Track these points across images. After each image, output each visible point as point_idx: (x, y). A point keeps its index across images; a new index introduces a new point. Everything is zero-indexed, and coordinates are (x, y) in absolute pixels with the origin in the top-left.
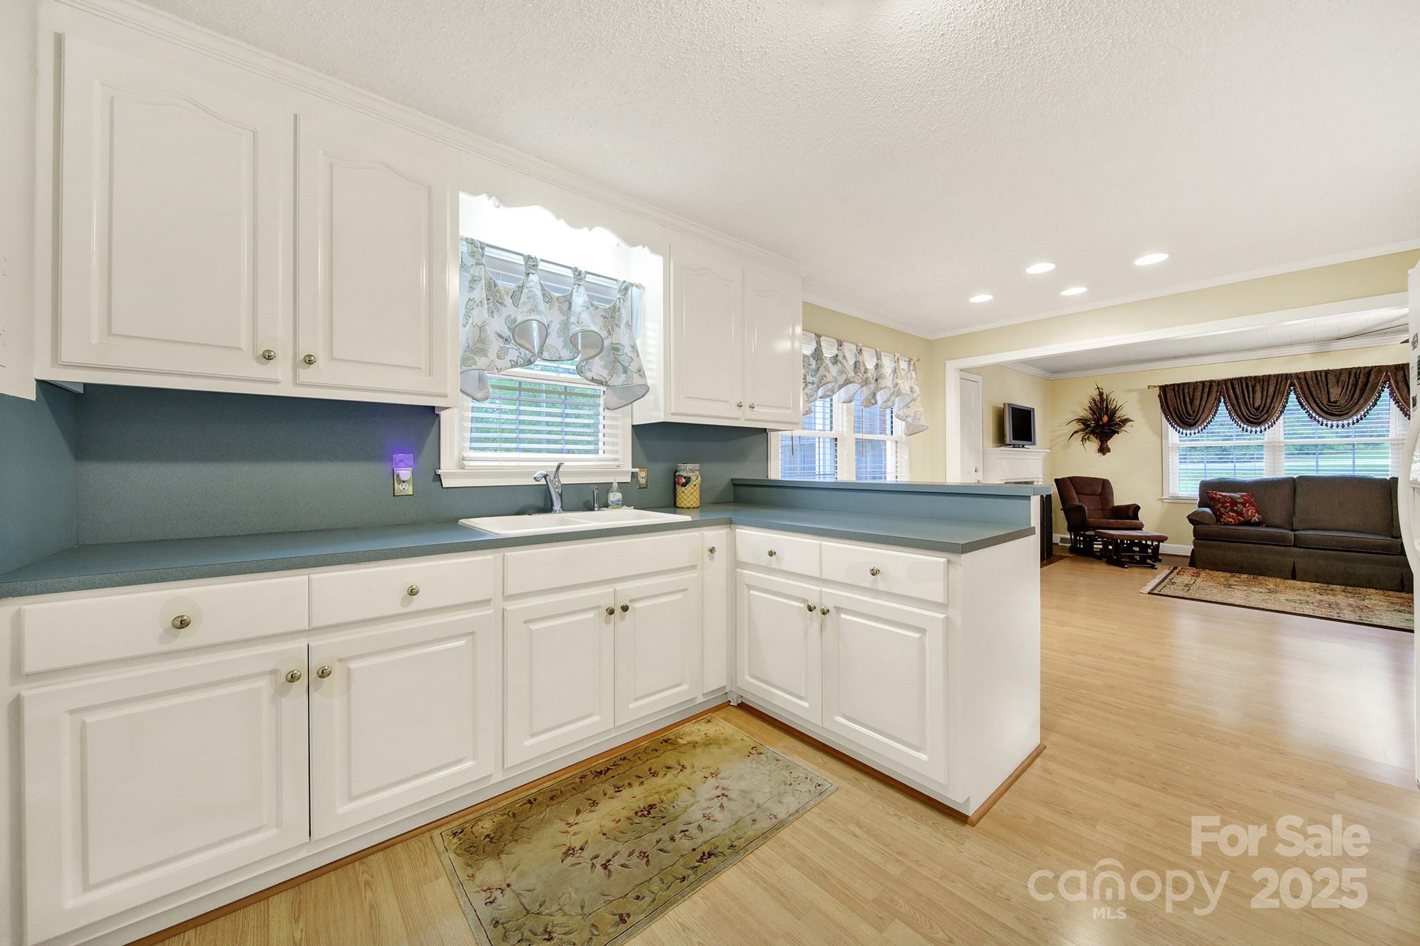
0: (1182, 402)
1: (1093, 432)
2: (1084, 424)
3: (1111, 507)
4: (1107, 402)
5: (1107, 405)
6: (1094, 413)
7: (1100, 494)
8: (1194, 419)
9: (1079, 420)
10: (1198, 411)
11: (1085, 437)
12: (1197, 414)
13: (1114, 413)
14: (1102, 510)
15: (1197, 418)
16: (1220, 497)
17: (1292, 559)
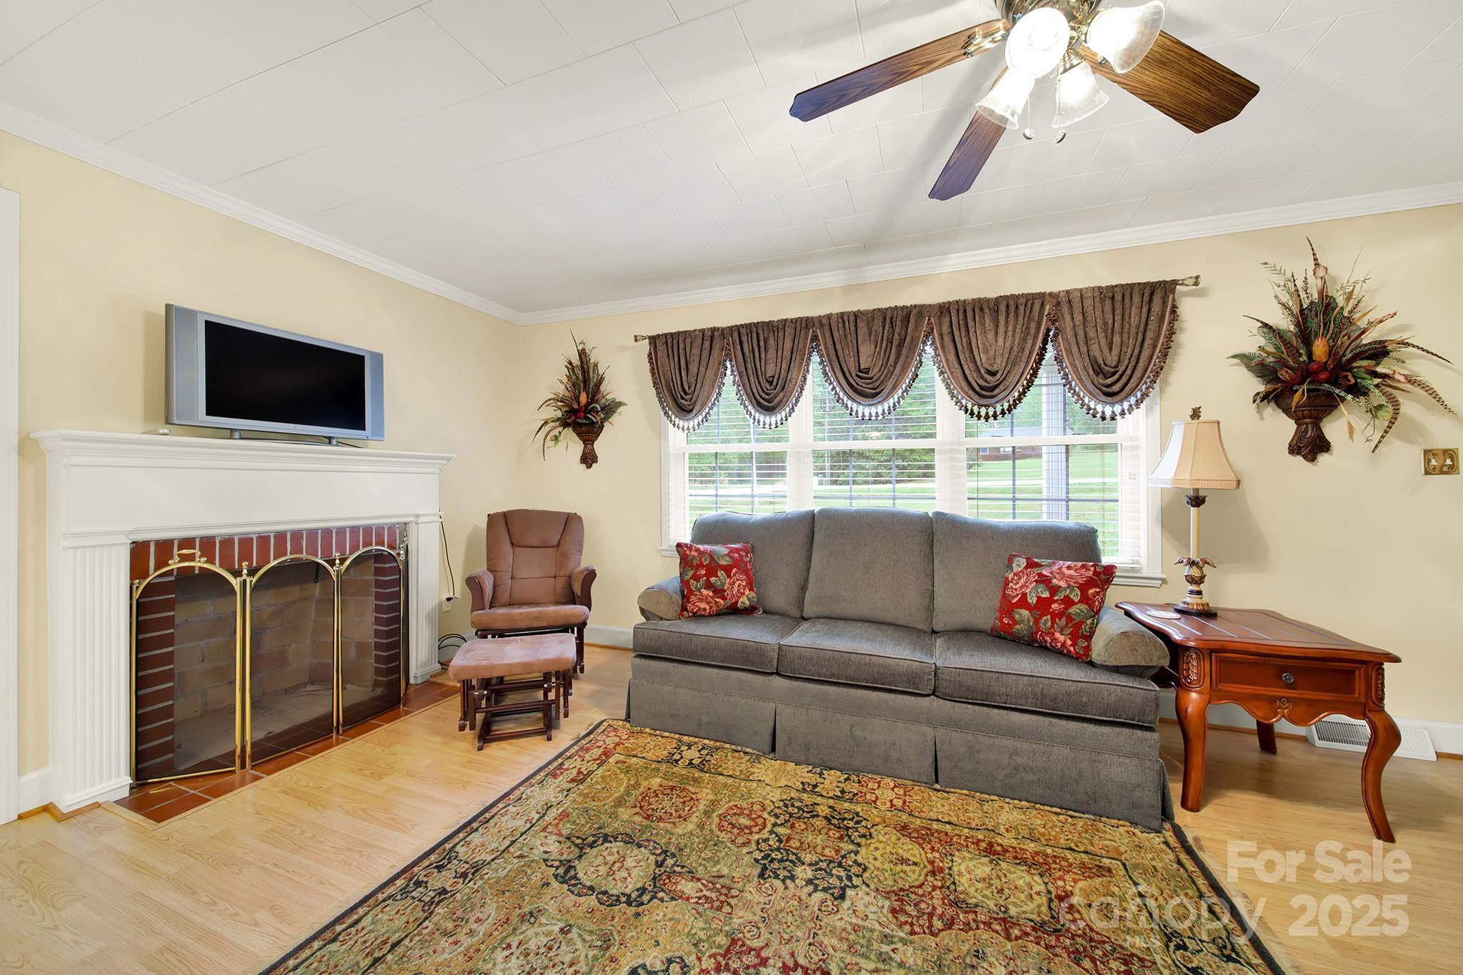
0: (676, 367)
2: (560, 407)
3: (569, 572)
4: (589, 368)
5: (589, 373)
6: (572, 388)
7: (557, 545)
8: (692, 401)
10: (696, 386)
12: (695, 392)
14: (555, 578)
15: (696, 400)
16: (696, 554)
17: (772, 705)
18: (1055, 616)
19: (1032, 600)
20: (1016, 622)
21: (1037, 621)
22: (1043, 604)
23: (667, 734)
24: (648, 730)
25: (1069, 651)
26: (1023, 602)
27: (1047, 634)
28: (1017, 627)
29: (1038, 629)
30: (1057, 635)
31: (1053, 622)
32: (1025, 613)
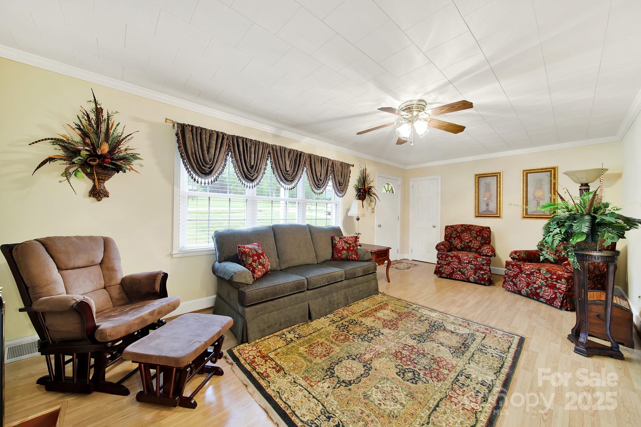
0: (199, 147)
1: (84, 165)
2: (65, 148)
3: (119, 281)
4: (108, 125)
5: (108, 130)
6: (85, 135)
7: (101, 264)
8: (210, 168)
9: (56, 141)
10: (213, 160)
11: (71, 170)
12: (213, 163)
13: (119, 143)
14: (105, 288)
15: (212, 168)
16: (248, 250)
17: (307, 302)
18: (352, 251)
19: (346, 248)
20: (342, 255)
21: (348, 253)
22: (348, 249)
23: (267, 337)
24: (257, 341)
25: (356, 259)
26: (343, 249)
27: (351, 256)
28: (343, 256)
29: (349, 255)
30: (353, 256)
31: (352, 253)
32: (345, 252)
